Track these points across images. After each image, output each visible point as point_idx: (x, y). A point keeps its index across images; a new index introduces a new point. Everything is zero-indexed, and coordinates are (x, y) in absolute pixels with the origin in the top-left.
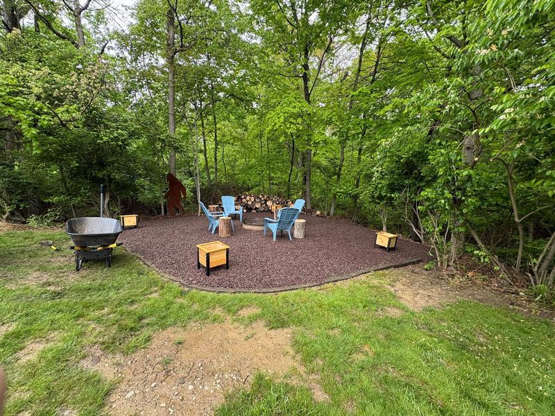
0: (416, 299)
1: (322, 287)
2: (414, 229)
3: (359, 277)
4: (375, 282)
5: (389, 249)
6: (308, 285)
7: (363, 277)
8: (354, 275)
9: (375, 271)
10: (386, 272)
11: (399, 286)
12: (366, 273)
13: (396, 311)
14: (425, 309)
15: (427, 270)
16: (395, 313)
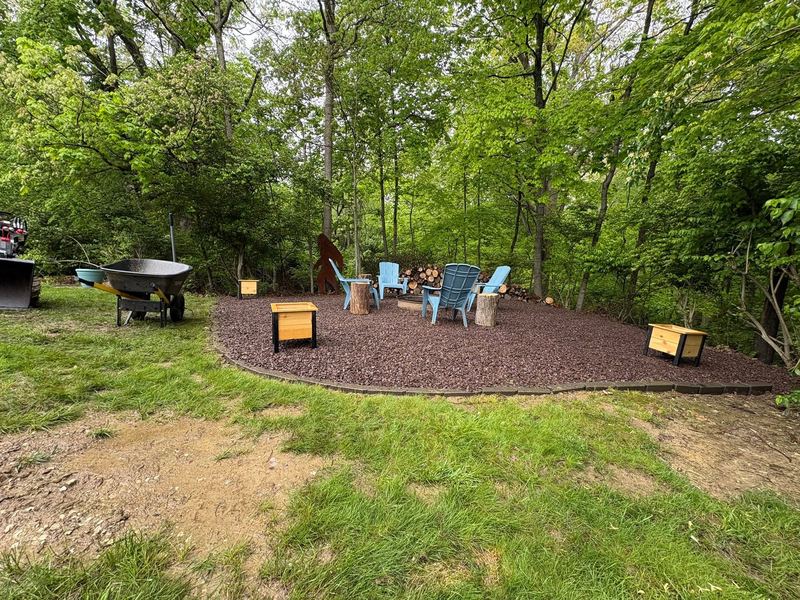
0: (726, 467)
1: (471, 399)
2: (764, 336)
3: (571, 396)
4: (611, 409)
5: (680, 360)
6: (442, 391)
7: (582, 397)
8: (560, 388)
9: (620, 389)
10: (651, 395)
11: (678, 428)
12: (591, 389)
13: (643, 481)
14: (751, 499)
15: (782, 408)
16: (637, 486)
